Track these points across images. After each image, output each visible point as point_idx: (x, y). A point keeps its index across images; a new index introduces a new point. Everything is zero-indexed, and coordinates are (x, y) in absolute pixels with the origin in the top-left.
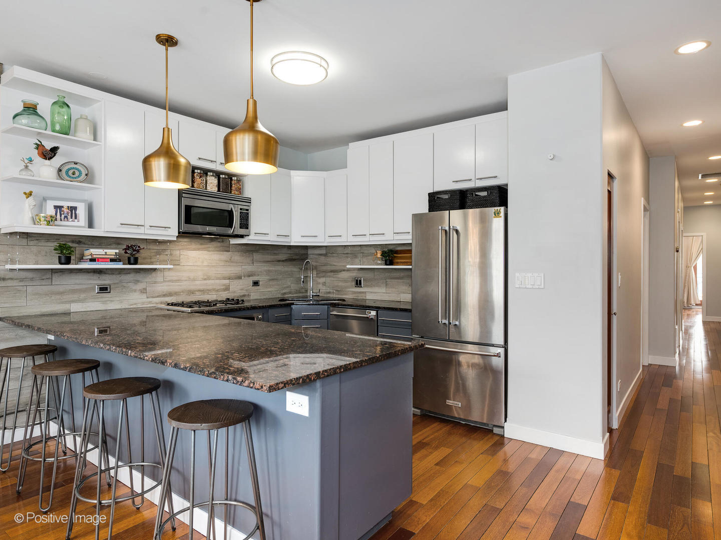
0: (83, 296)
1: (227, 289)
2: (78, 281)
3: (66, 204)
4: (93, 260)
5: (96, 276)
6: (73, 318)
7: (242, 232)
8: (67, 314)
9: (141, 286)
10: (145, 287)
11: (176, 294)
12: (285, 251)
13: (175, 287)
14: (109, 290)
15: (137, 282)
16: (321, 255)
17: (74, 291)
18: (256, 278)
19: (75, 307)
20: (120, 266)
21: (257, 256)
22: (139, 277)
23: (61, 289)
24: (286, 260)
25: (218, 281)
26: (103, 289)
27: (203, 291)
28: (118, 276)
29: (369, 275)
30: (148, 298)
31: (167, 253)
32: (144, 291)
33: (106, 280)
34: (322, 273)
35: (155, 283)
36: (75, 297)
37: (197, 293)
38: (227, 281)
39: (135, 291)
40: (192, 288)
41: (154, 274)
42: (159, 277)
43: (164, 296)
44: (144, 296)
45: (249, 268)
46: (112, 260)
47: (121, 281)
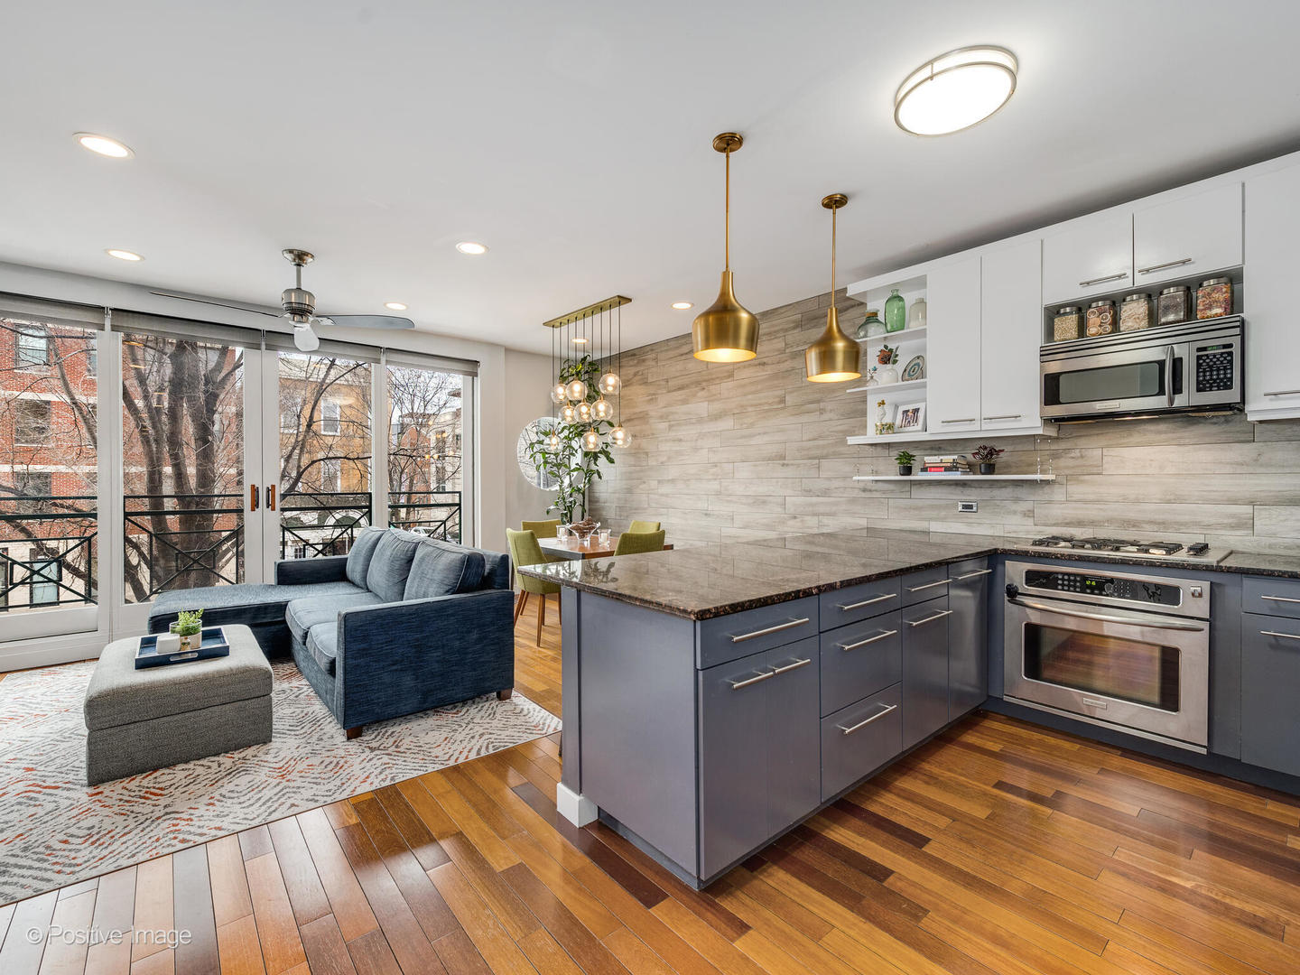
0: (943, 513)
2: (938, 496)
3: (911, 407)
5: (959, 489)
6: (933, 539)
8: (927, 533)
9: (1024, 506)
10: (1031, 508)
11: (1093, 523)
13: (1092, 512)
14: (975, 509)
15: (1017, 500)
17: (932, 507)
19: (935, 527)
22: (1020, 492)
23: (919, 503)
26: (967, 507)
27: (1164, 523)
28: (988, 491)
30: (1035, 525)
31: (1072, 455)
32: (1029, 514)
33: (972, 496)
35: (1050, 502)
36: (935, 514)
37: (1147, 527)
39: (1015, 512)
40: (1132, 515)
41: (1047, 489)
42: (1058, 494)
43: (1068, 524)
44: (1030, 521)
47: (992, 499)
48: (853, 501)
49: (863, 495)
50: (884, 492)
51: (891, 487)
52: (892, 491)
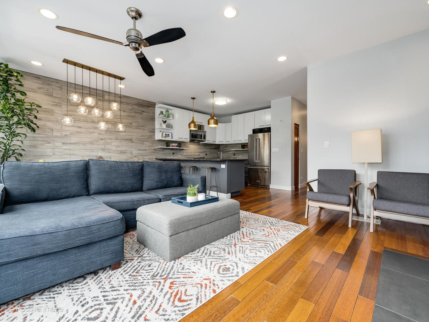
1: (199, 155)
2: (169, 151)
3: (167, 133)
4: (173, 146)
5: (172, 150)
7: (204, 140)
9: (180, 153)
11: (188, 156)
12: (214, 146)
13: (188, 154)
16: (224, 147)
17: (168, 154)
18: (206, 153)
19: (168, 157)
20: (178, 148)
21: (206, 147)
22: (180, 151)
23: (165, 153)
24: (214, 149)
25: (197, 153)
26: (173, 154)
27: (194, 155)
28: (177, 150)
29: (238, 152)
31: (186, 145)
32: (181, 155)
33: (174, 151)
34: (224, 152)
35: (183, 153)
36: (168, 155)
37: (192, 156)
38: (199, 153)
39: (179, 154)
40: (191, 154)
42: (184, 151)
43: (185, 156)
45: (205, 150)
46: (176, 146)
47: (176, 152)
48: (152, 152)
49: (154, 151)
50: (159, 150)
51: (160, 149)
52: (161, 150)
